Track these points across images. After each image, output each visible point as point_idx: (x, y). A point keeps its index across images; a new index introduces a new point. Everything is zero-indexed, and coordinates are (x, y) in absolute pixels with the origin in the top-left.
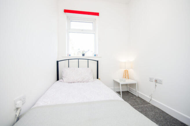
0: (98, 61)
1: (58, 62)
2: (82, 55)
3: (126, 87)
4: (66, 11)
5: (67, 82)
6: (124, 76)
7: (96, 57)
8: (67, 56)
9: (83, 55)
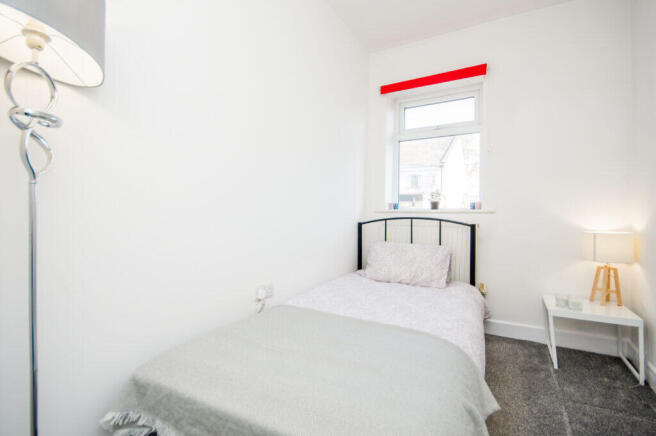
0: (473, 228)
1: (360, 226)
2: (429, 206)
3: (613, 338)
4: (385, 90)
5: (371, 279)
6: (594, 288)
7: (476, 210)
8: (387, 208)
9: (435, 206)
